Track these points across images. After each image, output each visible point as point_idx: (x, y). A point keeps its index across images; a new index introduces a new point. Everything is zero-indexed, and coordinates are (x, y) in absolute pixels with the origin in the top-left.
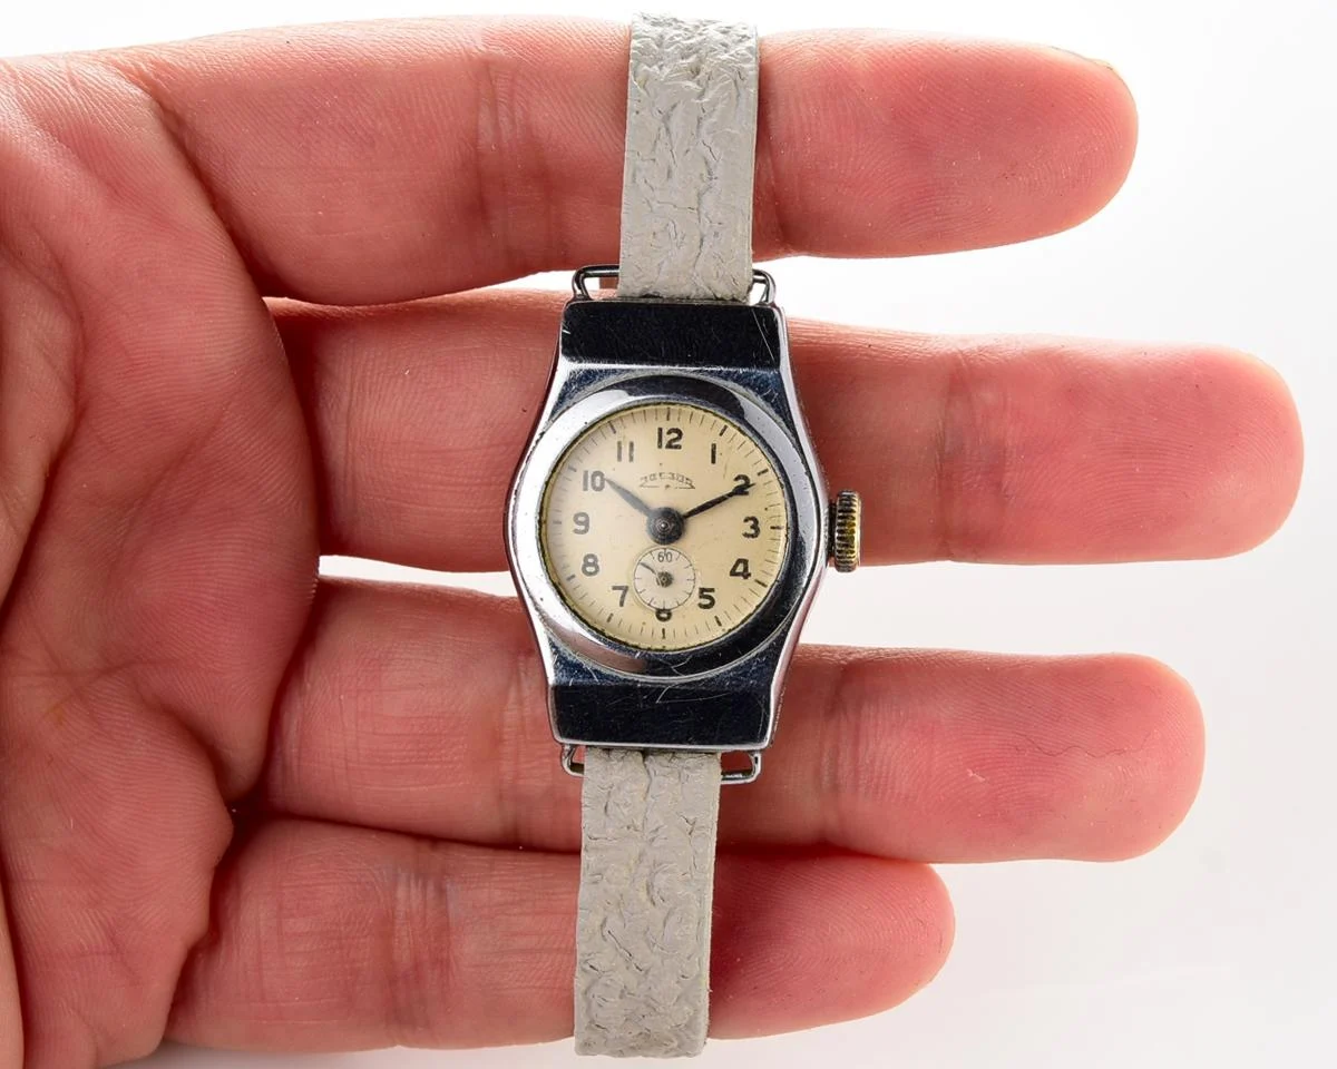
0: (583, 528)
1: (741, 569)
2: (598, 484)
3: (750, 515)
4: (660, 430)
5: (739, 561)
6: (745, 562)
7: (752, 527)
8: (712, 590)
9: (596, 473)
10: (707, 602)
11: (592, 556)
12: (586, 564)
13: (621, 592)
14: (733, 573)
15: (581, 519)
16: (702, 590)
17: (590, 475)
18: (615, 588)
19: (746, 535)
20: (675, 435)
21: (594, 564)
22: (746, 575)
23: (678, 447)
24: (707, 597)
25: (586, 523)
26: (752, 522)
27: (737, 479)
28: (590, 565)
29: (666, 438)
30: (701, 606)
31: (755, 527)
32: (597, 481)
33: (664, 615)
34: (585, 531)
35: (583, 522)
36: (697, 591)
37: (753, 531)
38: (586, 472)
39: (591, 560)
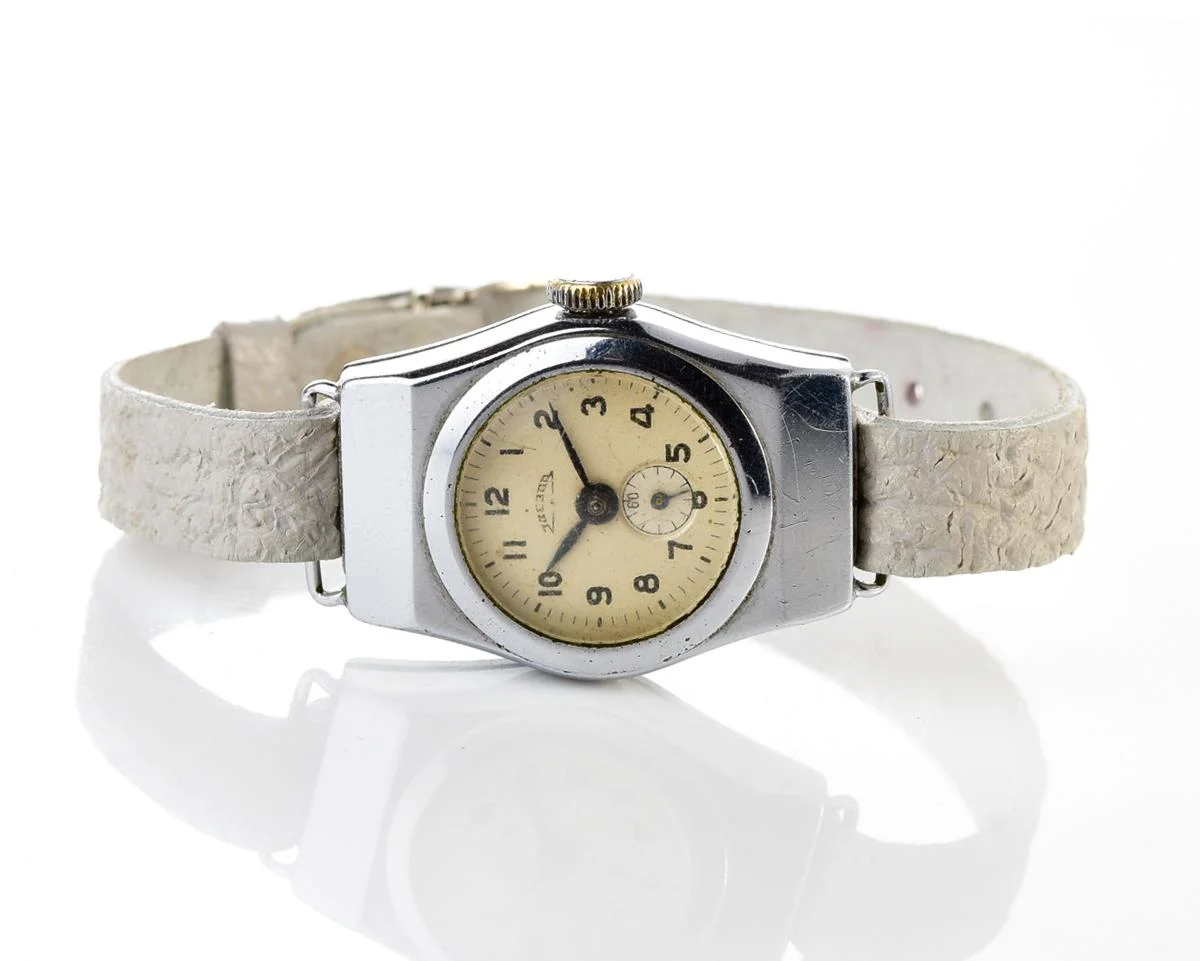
0: (604, 595)
1: (644, 416)
2: (553, 579)
3: (580, 408)
4: (488, 513)
5: (633, 419)
6: (634, 411)
7: (593, 405)
8: (668, 447)
9: (541, 582)
10: (682, 453)
11: (636, 584)
12: (646, 588)
13: (675, 548)
14: (647, 424)
15: (594, 596)
16: (669, 459)
17: (545, 589)
18: (671, 556)
19: (603, 411)
20: (493, 496)
21: (645, 579)
22: (649, 410)
23: (506, 492)
24: (676, 454)
25: (599, 590)
26: (588, 406)
27: (539, 425)
28: (646, 584)
29: (497, 505)
30: (686, 460)
31: (593, 402)
32: (551, 581)
33: (699, 500)
34: (608, 591)
35: (597, 594)
36: (670, 464)
37: (598, 404)
38: (542, 594)
39: (641, 584)
